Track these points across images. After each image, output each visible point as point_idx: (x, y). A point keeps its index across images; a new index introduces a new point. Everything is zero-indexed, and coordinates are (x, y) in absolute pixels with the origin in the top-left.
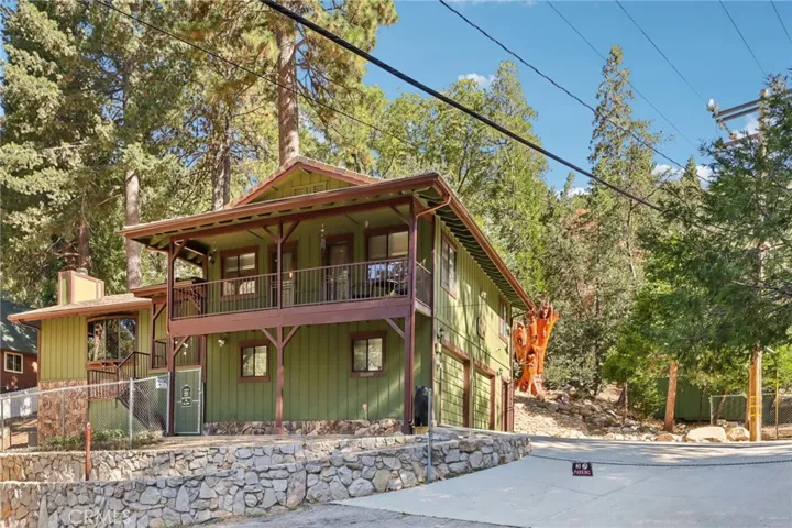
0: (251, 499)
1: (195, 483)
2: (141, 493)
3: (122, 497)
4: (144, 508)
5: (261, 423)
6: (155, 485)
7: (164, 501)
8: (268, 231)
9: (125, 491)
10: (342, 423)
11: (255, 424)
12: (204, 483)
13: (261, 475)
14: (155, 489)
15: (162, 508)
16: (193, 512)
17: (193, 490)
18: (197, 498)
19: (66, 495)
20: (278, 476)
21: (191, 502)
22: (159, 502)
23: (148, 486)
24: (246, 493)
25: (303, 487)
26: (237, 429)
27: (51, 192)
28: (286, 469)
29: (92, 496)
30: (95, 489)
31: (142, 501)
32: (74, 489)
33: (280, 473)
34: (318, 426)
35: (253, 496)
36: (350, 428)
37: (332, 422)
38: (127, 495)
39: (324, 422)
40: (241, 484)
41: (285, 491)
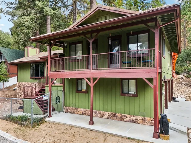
5: (84, 109)
8: (86, 37)
10: (118, 114)
26: (75, 110)
27: (24, 23)
34: (108, 114)
37: (114, 113)
39: (110, 113)
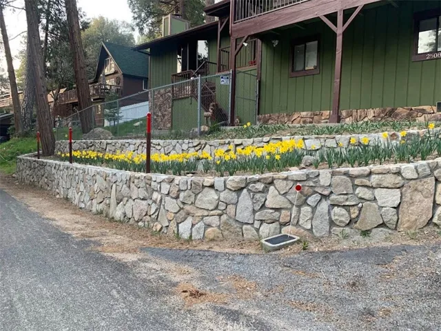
0: (340, 214)
1: (260, 186)
2: (196, 195)
3: (177, 197)
4: (200, 213)
5: (309, 113)
6: (212, 186)
7: (222, 207)
9: (179, 191)
10: (399, 110)
11: (304, 114)
12: (272, 188)
13: (357, 182)
14: (212, 192)
15: (220, 215)
16: (257, 224)
17: (258, 196)
18: (263, 206)
19: (129, 187)
20: (385, 184)
21: (254, 212)
22: (216, 208)
23: (204, 187)
24: (333, 205)
25: (429, 203)
26: (286, 119)
28: (398, 173)
29: (149, 191)
30: (153, 184)
31: (198, 203)
32: (136, 181)
33: (390, 180)
34: (371, 114)
35: (343, 211)
36: (409, 115)
37: (388, 109)
38: (182, 195)
39: (377, 110)
40: (326, 193)
41: (397, 208)
